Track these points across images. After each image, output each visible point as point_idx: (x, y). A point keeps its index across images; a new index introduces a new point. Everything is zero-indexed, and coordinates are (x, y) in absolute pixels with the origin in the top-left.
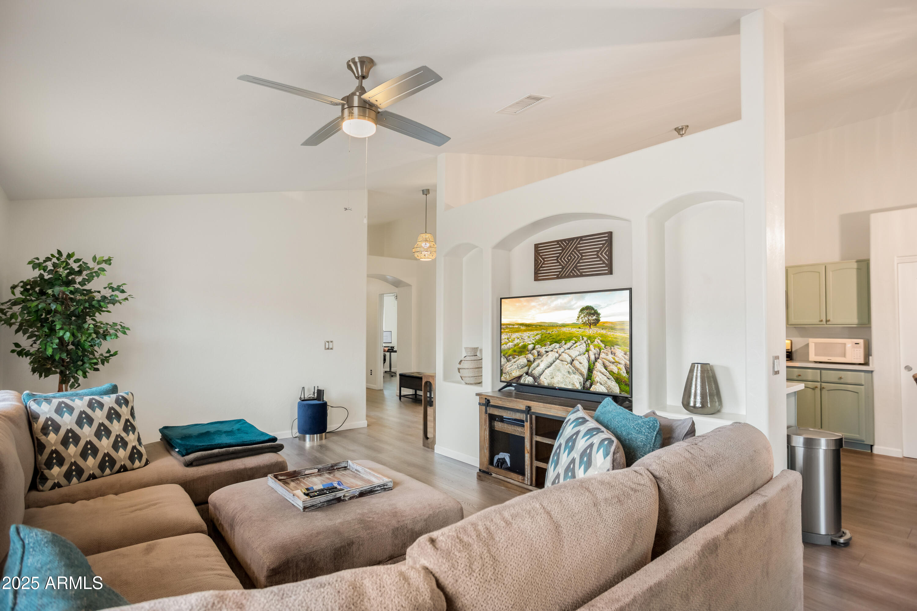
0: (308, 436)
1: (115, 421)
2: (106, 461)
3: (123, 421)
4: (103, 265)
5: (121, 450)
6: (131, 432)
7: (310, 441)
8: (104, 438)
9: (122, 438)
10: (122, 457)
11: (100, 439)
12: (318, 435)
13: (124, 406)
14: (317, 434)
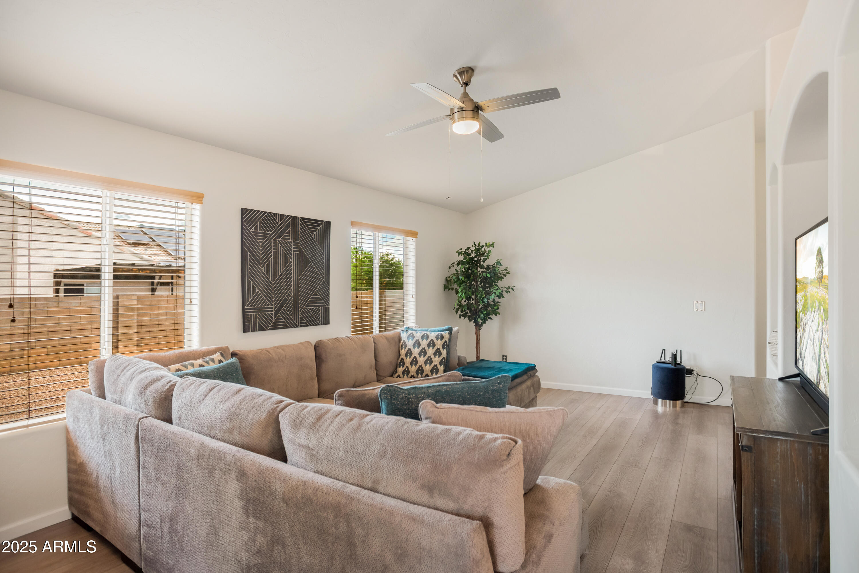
0: (660, 401)
1: (431, 348)
2: (420, 370)
3: (435, 348)
4: (491, 248)
5: (428, 365)
6: (437, 356)
7: (662, 406)
8: (422, 356)
9: (431, 359)
10: (427, 370)
11: (420, 356)
12: (672, 401)
13: (439, 340)
14: (670, 400)
